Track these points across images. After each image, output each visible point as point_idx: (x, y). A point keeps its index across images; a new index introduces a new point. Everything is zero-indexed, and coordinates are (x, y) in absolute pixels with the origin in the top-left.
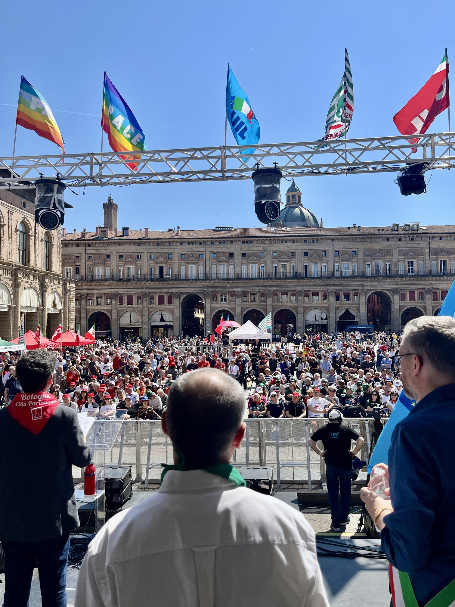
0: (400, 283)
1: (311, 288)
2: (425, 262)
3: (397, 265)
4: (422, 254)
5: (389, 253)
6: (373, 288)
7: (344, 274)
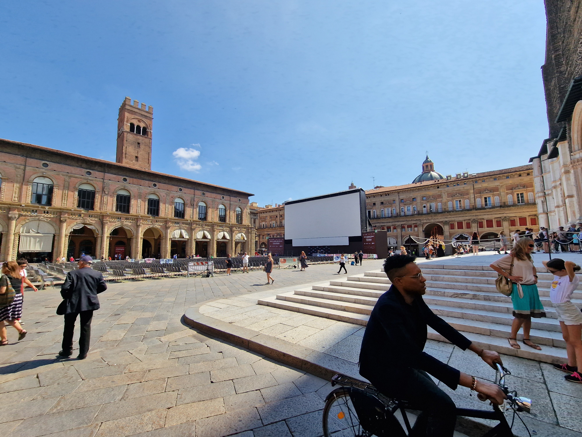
0: (449, 216)
1: (385, 224)
2: (470, 200)
3: (446, 204)
4: (467, 194)
5: (440, 196)
6: (428, 221)
7: (407, 213)
